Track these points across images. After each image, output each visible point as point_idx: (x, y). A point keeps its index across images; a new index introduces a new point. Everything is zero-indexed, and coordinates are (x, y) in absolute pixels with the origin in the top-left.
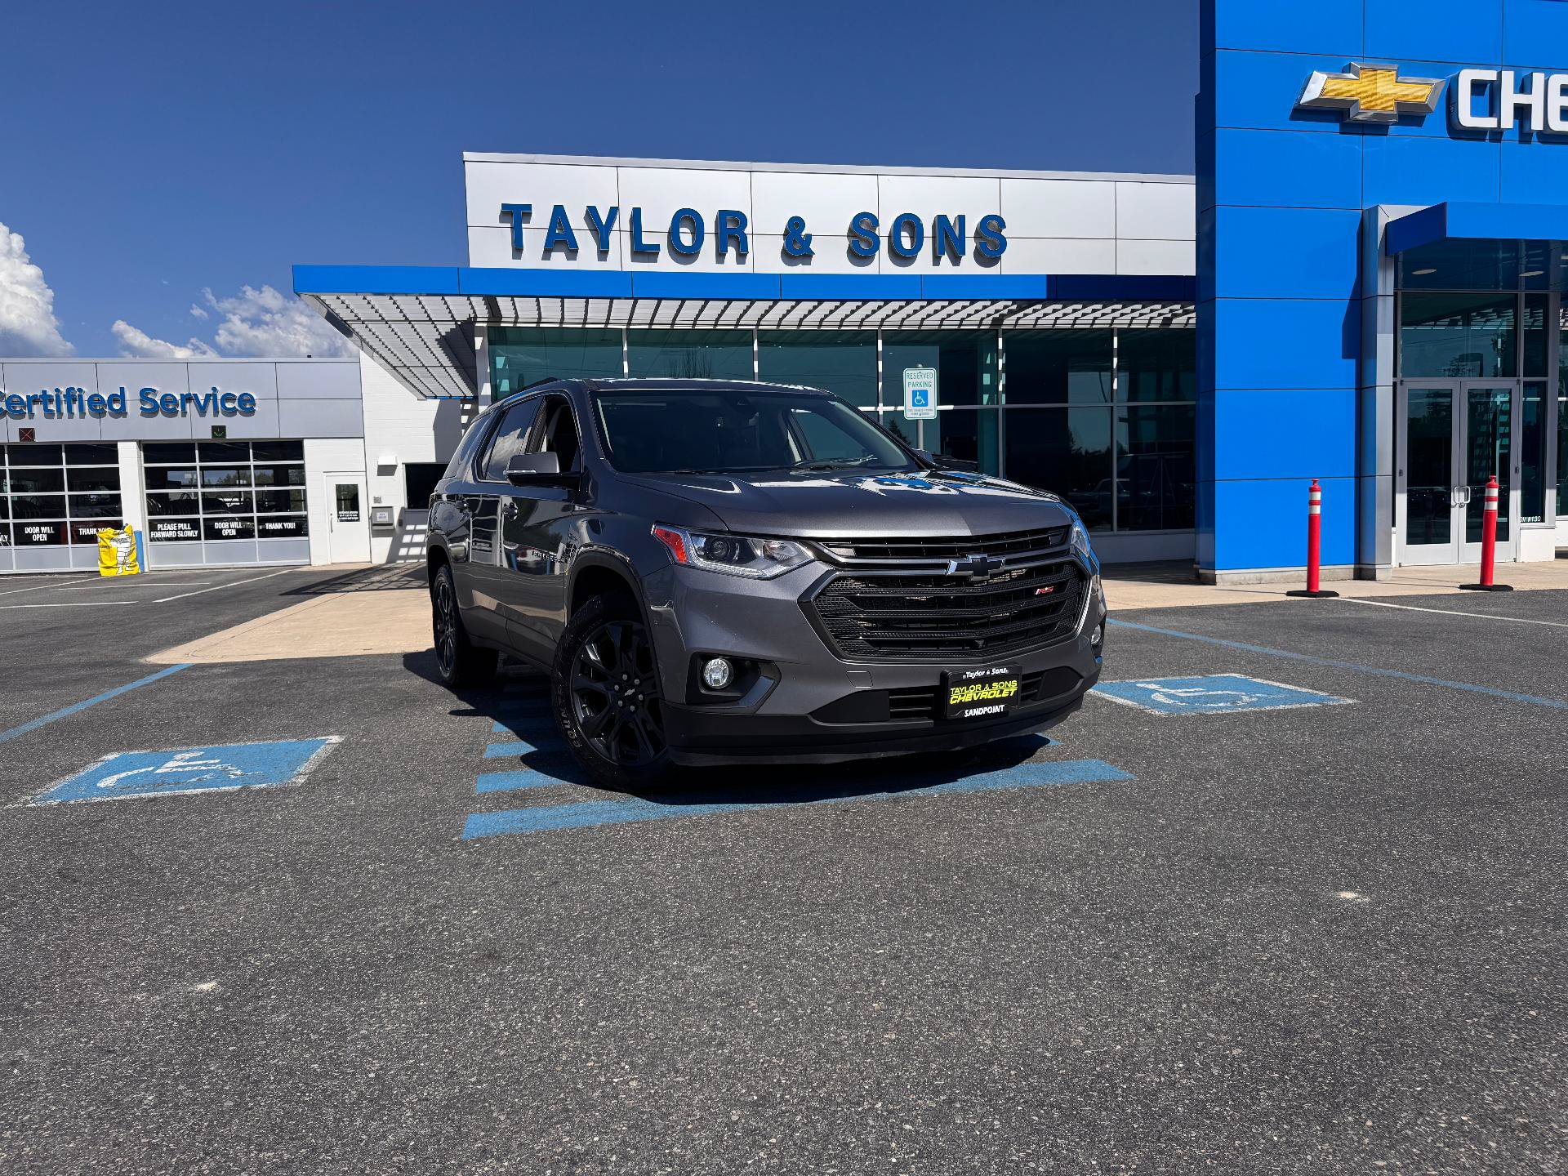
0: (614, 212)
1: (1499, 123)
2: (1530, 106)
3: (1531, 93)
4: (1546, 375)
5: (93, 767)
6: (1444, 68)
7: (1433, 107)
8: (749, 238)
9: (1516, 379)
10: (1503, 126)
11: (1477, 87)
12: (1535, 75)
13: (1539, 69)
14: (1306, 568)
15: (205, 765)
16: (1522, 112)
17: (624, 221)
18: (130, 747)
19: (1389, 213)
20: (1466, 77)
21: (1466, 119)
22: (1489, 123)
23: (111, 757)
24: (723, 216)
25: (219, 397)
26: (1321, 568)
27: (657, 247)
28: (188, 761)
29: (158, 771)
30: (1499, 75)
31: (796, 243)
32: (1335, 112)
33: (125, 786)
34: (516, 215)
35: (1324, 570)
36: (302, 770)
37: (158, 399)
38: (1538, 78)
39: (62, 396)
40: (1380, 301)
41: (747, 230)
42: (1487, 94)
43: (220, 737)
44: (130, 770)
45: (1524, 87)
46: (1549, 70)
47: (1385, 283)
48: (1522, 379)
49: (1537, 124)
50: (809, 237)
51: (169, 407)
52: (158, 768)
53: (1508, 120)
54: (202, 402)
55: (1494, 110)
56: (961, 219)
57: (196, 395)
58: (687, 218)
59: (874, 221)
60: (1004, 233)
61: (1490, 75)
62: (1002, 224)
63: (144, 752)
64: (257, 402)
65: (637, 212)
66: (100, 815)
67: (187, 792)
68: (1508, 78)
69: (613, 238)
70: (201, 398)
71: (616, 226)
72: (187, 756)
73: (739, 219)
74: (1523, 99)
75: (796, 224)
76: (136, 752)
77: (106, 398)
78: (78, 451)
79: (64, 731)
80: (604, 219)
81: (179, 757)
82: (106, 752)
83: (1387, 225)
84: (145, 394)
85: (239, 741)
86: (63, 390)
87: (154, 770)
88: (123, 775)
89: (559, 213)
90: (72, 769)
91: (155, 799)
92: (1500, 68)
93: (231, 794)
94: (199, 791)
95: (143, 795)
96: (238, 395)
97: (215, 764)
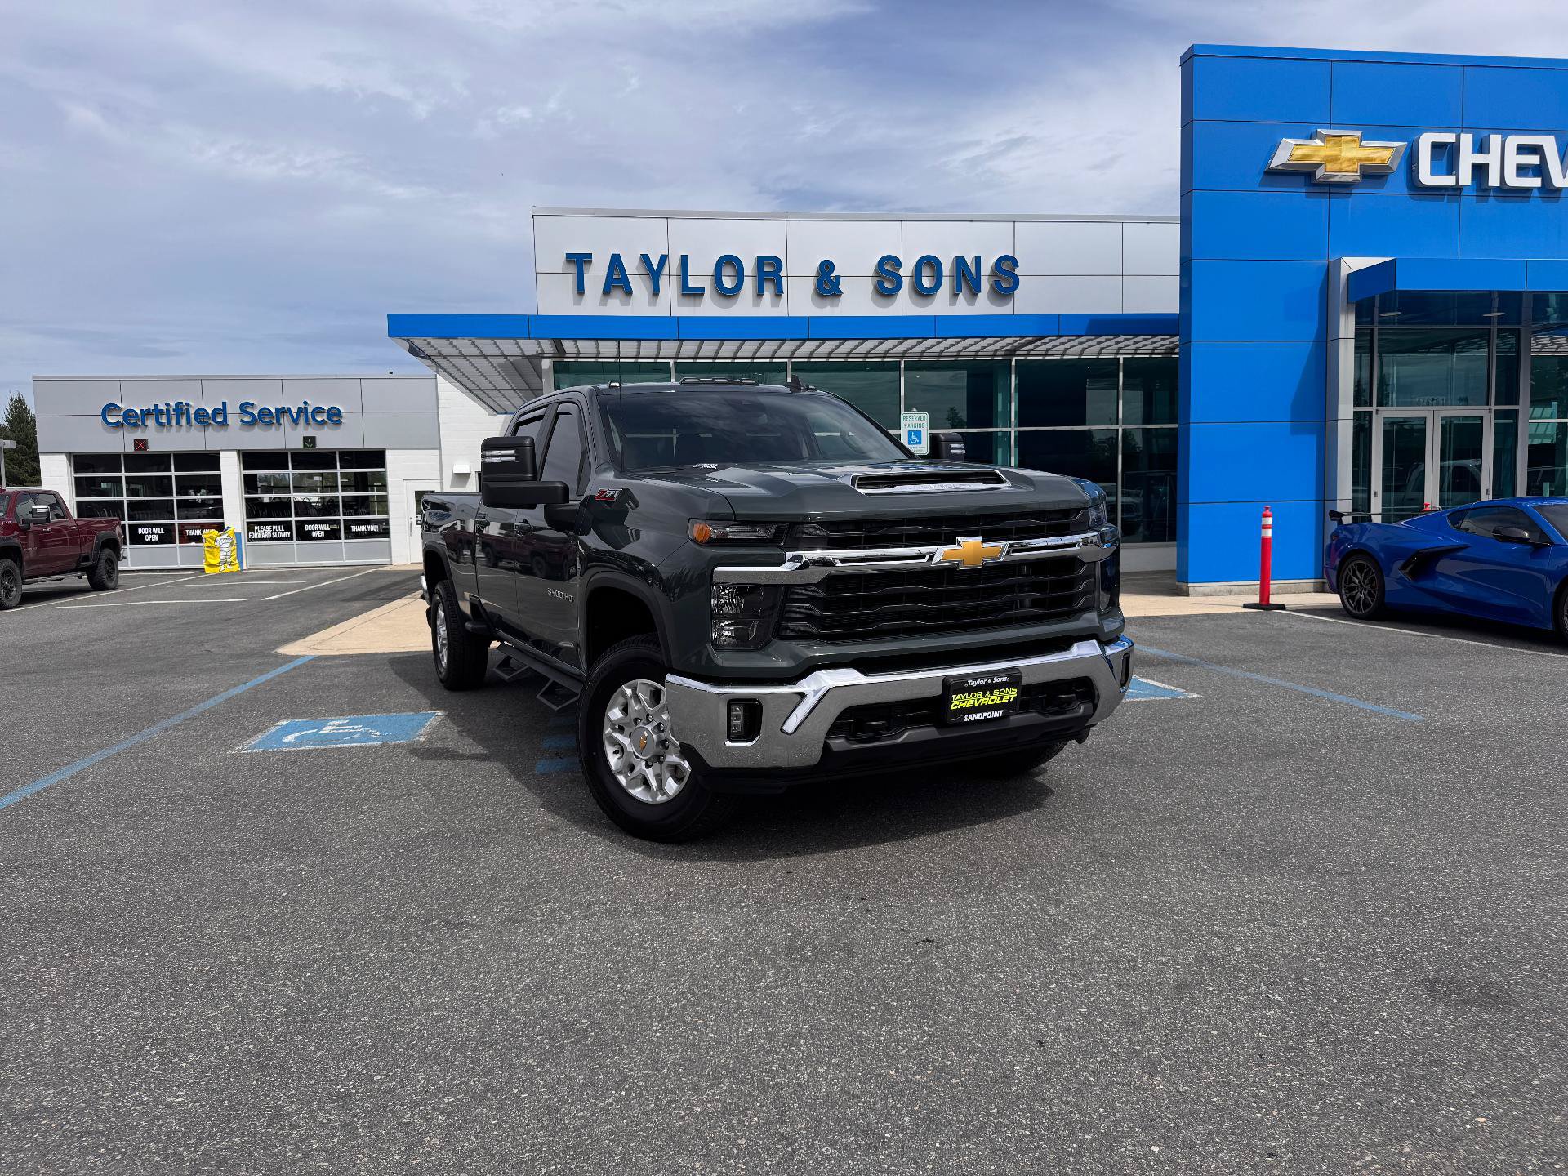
0: (664, 259)
1: (1458, 180)
2: (1487, 165)
3: (1489, 153)
4: (1517, 404)
5: (273, 730)
6: (1408, 132)
7: (1395, 168)
8: (784, 280)
9: (1488, 407)
10: (1461, 183)
11: (1436, 147)
12: (1493, 137)
13: (1496, 131)
14: (1259, 582)
15: (353, 729)
16: (1480, 170)
17: (673, 265)
18: (294, 715)
19: (1353, 264)
20: (1426, 141)
21: (1426, 176)
22: (1449, 180)
23: (284, 723)
24: (761, 260)
25: (310, 410)
26: (1272, 582)
27: (703, 289)
28: (339, 725)
29: (321, 732)
30: (1458, 138)
31: (827, 283)
32: (1303, 175)
33: (301, 741)
34: (579, 262)
35: (1274, 584)
36: (422, 732)
37: (256, 412)
38: (1495, 140)
39: (171, 410)
40: (1342, 342)
41: (783, 273)
42: (1446, 156)
43: (357, 711)
44: (301, 731)
45: (1481, 147)
46: (1505, 132)
47: (1347, 326)
48: (1494, 407)
49: (1494, 181)
50: (838, 278)
51: (265, 418)
52: (321, 729)
53: (1466, 178)
54: (295, 415)
55: (1452, 168)
56: (978, 259)
57: (289, 409)
58: (730, 262)
59: (898, 263)
60: (1017, 271)
61: (1449, 138)
62: (1015, 263)
63: (305, 720)
64: (343, 415)
65: (684, 259)
66: (293, 759)
67: (347, 745)
68: (1467, 140)
69: (663, 282)
70: (294, 411)
71: (665, 271)
72: (338, 723)
73: (776, 262)
74: (1480, 159)
75: (827, 267)
76: (300, 720)
77: (210, 412)
78: (187, 460)
79: (239, 706)
80: (655, 264)
81: (331, 723)
82: (278, 721)
83: (1349, 275)
84: (244, 407)
85: (371, 713)
86: (172, 404)
87: (317, 732)
88: (297, 734)
89: (616, 261)
90: (258, 731)
91: (325, 750)
92: (1459, 129)
93: (376, 747)
94: (354, 745)
95: (317, 747)
96: (326, 408)
97: (360, 728)
